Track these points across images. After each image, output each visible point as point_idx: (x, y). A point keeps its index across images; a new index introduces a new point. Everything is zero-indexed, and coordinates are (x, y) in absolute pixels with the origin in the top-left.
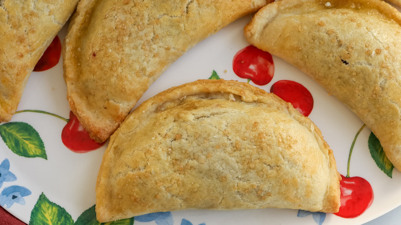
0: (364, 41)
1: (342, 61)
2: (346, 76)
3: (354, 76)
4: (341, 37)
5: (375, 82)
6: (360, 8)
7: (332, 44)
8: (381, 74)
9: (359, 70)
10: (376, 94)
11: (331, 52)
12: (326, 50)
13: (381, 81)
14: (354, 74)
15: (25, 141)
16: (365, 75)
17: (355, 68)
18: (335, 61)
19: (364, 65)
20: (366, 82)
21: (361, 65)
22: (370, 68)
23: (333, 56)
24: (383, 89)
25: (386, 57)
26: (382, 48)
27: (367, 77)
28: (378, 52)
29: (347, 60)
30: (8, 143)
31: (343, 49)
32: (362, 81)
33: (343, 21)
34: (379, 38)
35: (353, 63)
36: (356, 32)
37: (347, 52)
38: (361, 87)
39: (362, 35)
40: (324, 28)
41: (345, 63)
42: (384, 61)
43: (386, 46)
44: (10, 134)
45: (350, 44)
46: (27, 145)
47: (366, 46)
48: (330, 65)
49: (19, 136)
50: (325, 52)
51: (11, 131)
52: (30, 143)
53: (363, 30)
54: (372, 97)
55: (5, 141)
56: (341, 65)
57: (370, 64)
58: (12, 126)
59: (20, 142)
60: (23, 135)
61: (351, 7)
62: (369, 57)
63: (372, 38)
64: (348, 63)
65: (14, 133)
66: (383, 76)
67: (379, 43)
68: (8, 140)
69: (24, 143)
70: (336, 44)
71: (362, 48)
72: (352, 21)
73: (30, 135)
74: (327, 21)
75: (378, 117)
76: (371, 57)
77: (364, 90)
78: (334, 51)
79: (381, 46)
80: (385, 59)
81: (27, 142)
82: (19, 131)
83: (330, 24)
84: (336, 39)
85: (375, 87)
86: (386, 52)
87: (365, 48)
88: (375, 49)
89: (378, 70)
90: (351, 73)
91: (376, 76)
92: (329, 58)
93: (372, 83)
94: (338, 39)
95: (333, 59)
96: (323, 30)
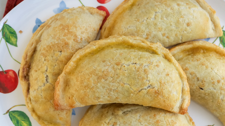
0: (211, 76)
1: (200, 88)
2: (203, 95)
3: (207, 95)
4: (198, 76)
5: (218, 98)
6: (205, 52)
7: (194, 80)
8: (221, 93)
9: (209, 93)
10: (219, 103)
11: (194, 84)
12: (191, 83)
13: (221, 97)
14: (207, 94)
15: (22, 121)
16: (213, 94)
17: (207, 92)
18: (196, 88)
19: (212, 90)
20: (213, 98)
21: (210, 90)
22: (215, 91)
23: (195, 86)
24: (223, 100)
25: (223, 84)
26: (220, 79)
27: (214, 96)
28: (219, 82)
29: (203, 88)
30: (13, 122)
31: (200, 82)
32: (211, 98)
33: (198, 66)
34: (218, 73)
35: (206, 89)
36: (206, 72)
37: (202, 84)
38: (211, 100)
39: (209, 73)
40: (189, 71)
41: (202, 89)
42: (222, 86)
43: (222, 78)
44: (14, 117)
45: (203, 79)
46: (23, 123)
47: (212, 79)
48: (194, 91)
49: (19, 118)
50: (191, 84)
51: (15, 115)
52: (25, 123)
53: (209, 70)
54: (217, 104)
55: (12, 120)
56: (199, 90)
57: (215, 89)
58: (16, 113)
59: (20, 122)
60: (21, 118)
61: (201, 52)
62: (214, 85)
63: (215, 74)
64: (203, 89)
65: (17, 116)
66: (222, 94)
67: (218, 76)
68: (13, 120)
69: (21, 122)
70: (196, 79)
71: (210, 81)
72: (203, 65)
73: (25, 118)
74: (190, 67)
75: (221, 113)
76: (215, 85)
77: (213, 101)
78: (195, 83)
79: (220, 78)
80: (222, 85)
81: (23, 122)
82: (19, 116)
83: (192, 68)
84: (196, 77)
85: (218, 100)
86: (222, 81)
87: (211, 81)
88: (217, 80)
89: (219, 92)
90: (205, 94)
91: (219, 95)
92: (193, 87)
93: (217, 98)
94: (197, 77)
95: (195, 88)
96: (188, 73)
